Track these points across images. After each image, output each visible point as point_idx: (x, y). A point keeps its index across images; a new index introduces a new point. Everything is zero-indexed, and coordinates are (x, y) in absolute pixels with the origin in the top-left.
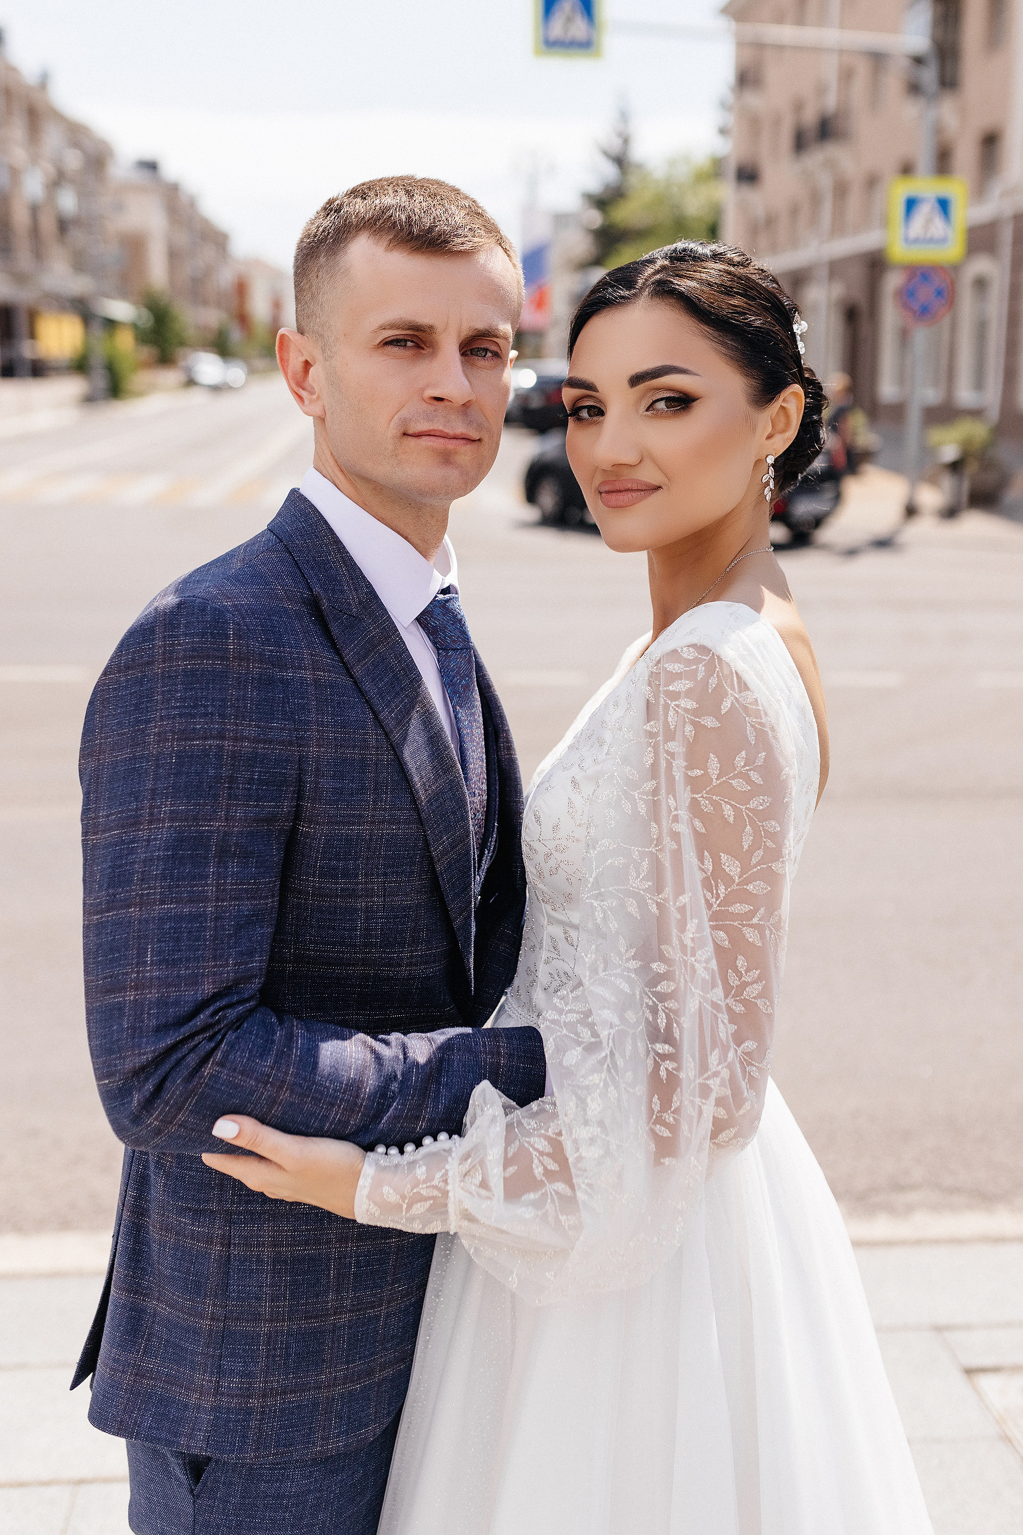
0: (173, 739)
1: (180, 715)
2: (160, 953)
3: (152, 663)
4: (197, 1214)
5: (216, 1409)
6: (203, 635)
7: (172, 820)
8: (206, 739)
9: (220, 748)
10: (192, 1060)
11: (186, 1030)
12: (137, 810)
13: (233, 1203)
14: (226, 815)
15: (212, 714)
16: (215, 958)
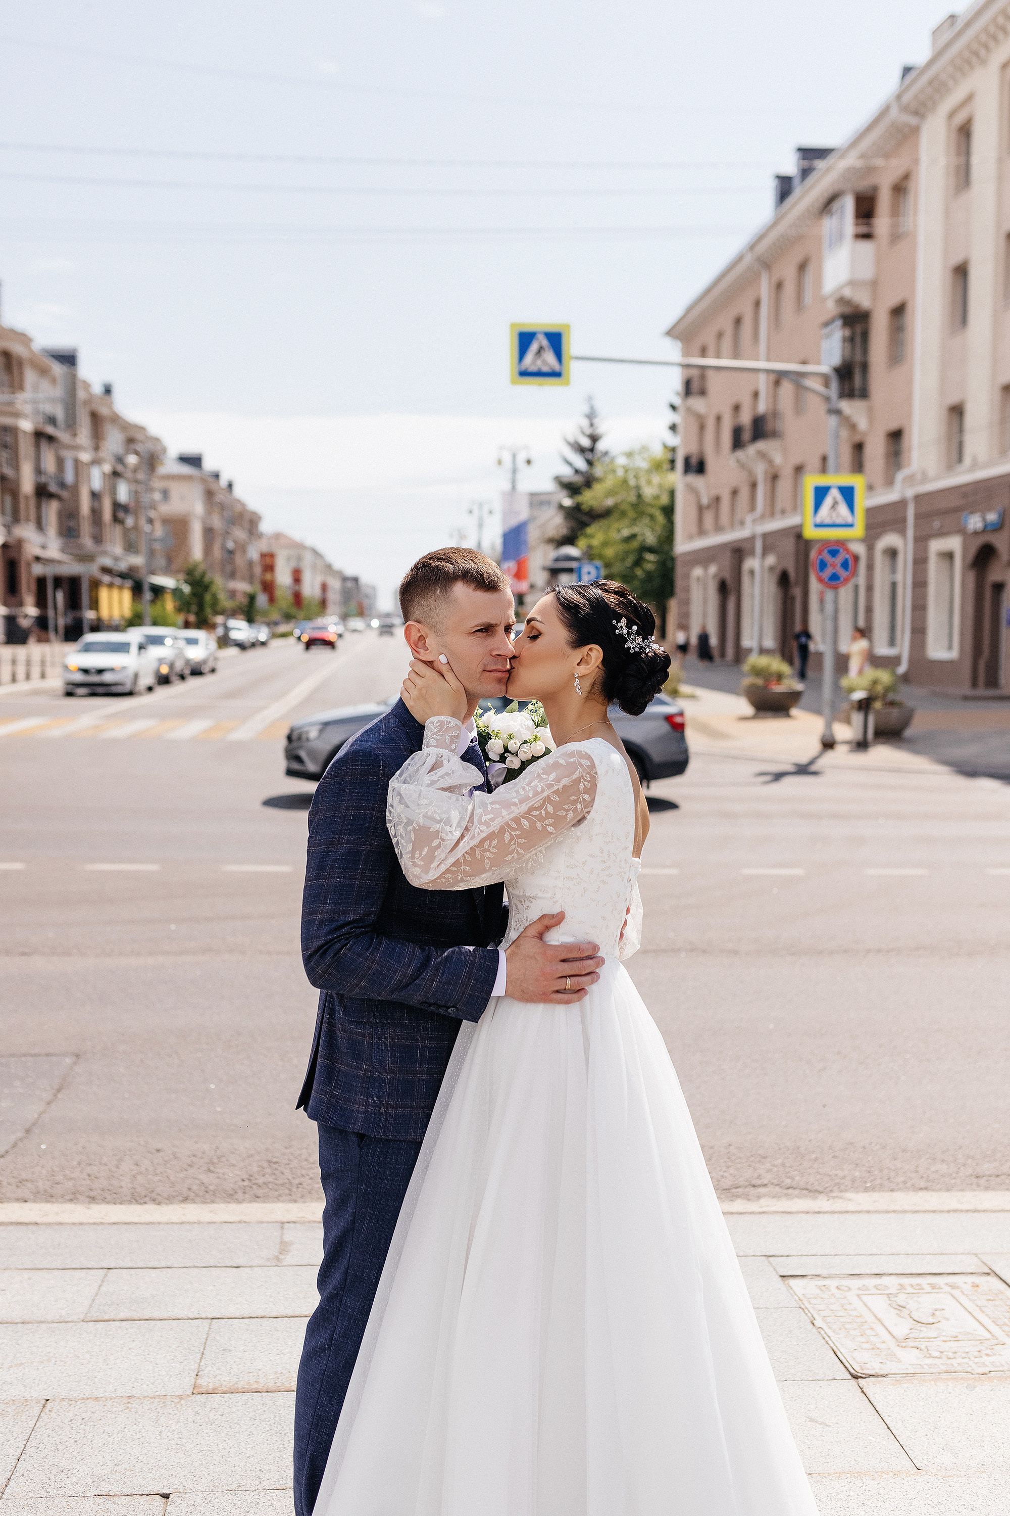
0: (352, 810)
1: (357, 799)
2: (333, 899)
3: (346, 776)
4: (358, 1023)
5: (366, 1112)
6: (369, 765)
7: (347, 844)
8: (366, 810)
9: (372, 814)
10: (338, 946)
11: (338, 933)
12: (332, 838)
13: (374, 1018)
14: (370, 843)
15: (370, 799)
16: (355, 904)
